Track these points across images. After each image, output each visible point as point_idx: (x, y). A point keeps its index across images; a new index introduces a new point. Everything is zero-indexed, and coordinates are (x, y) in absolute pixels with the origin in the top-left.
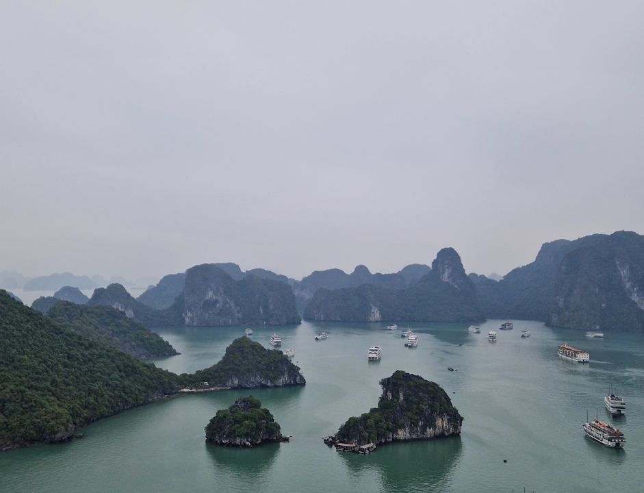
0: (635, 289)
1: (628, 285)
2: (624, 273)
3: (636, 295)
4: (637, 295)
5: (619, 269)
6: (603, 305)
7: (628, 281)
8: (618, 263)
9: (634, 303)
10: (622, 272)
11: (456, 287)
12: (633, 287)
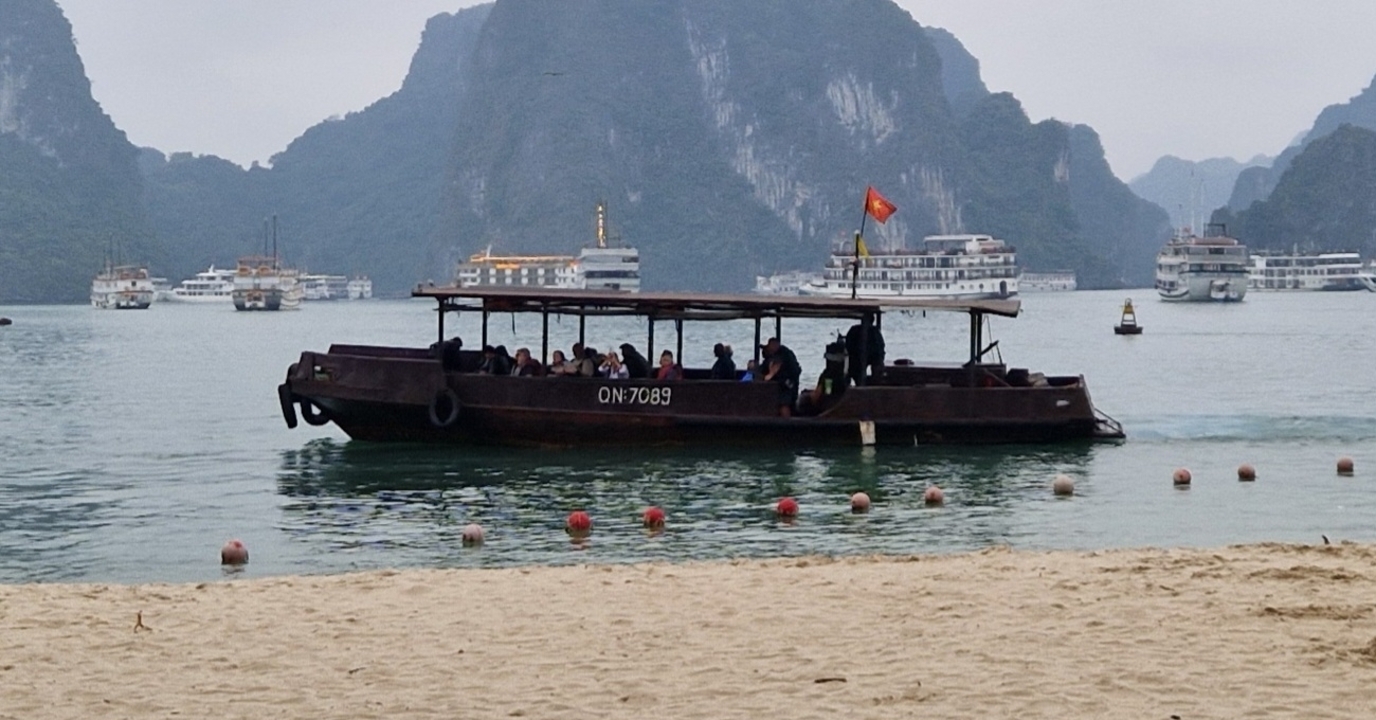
0: (749, 130)
1: (723, 116)
2: (709, 66)
3: (750, 152)
4: (755, 153)
5: (693, 50)
6: (634, 198)
7: (724, 99)
8: (689, 28)
9: (744, 186)
10: (703, 66)
11: (51, 153)
12: (741, 120)
